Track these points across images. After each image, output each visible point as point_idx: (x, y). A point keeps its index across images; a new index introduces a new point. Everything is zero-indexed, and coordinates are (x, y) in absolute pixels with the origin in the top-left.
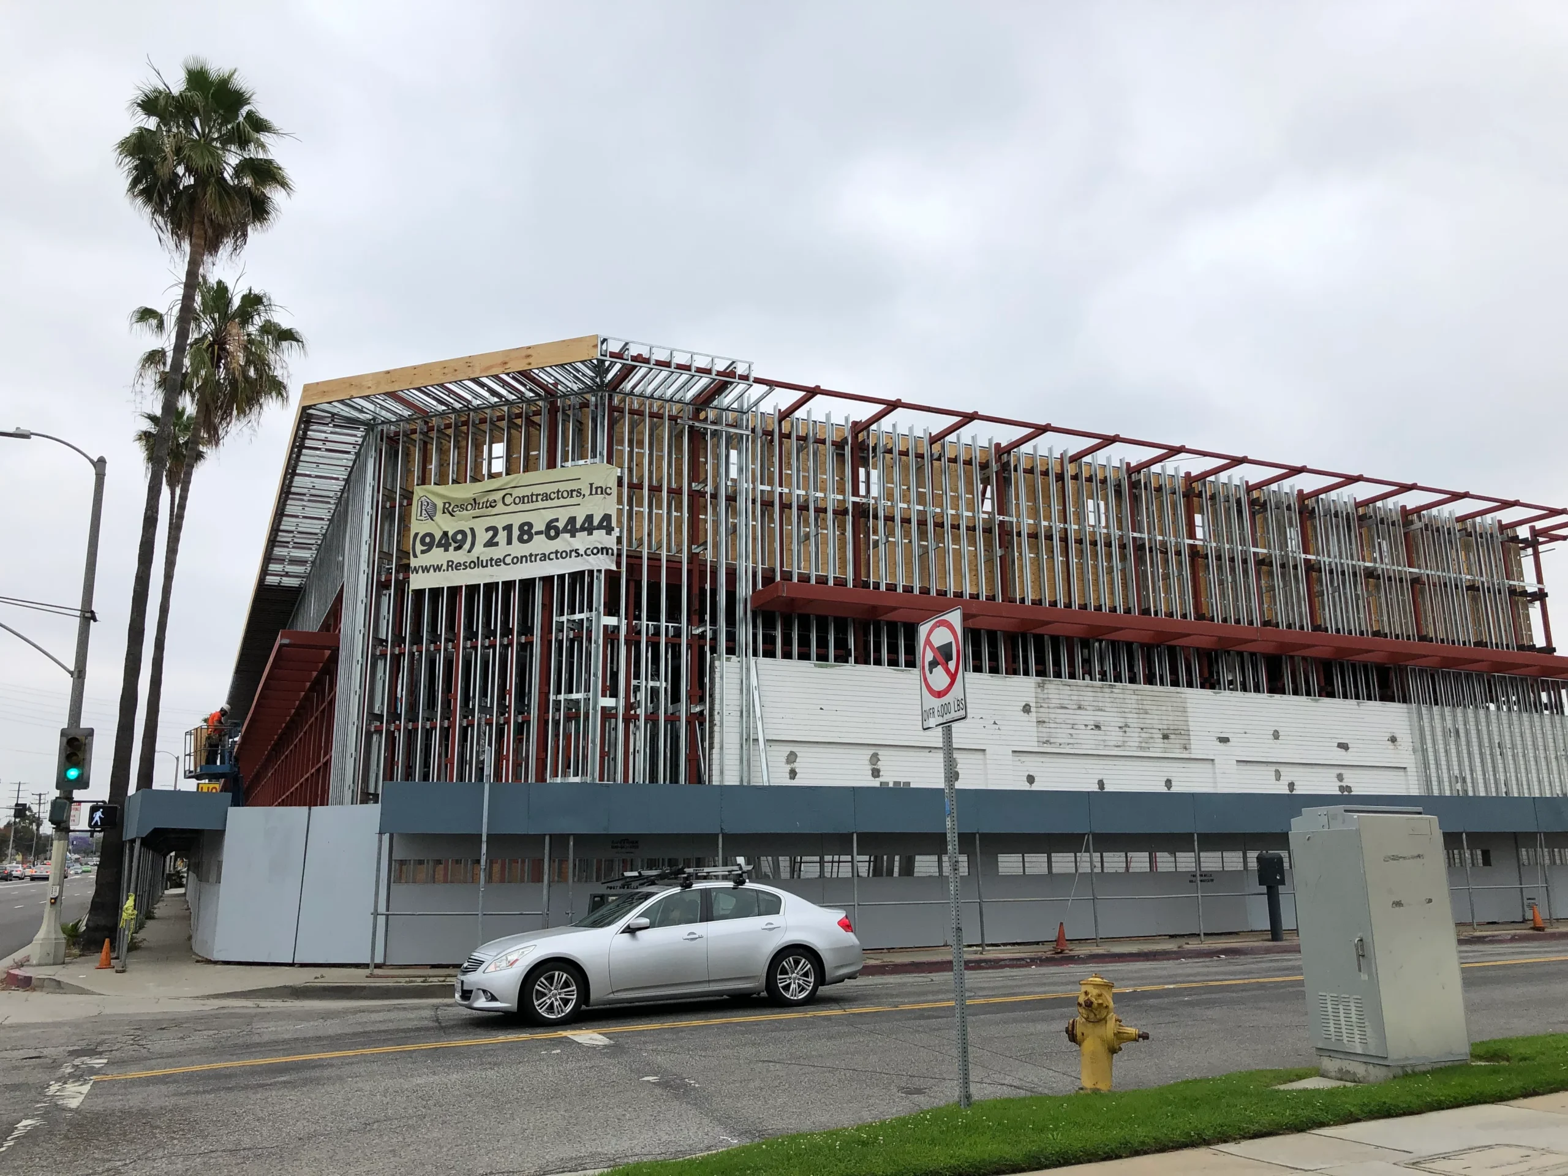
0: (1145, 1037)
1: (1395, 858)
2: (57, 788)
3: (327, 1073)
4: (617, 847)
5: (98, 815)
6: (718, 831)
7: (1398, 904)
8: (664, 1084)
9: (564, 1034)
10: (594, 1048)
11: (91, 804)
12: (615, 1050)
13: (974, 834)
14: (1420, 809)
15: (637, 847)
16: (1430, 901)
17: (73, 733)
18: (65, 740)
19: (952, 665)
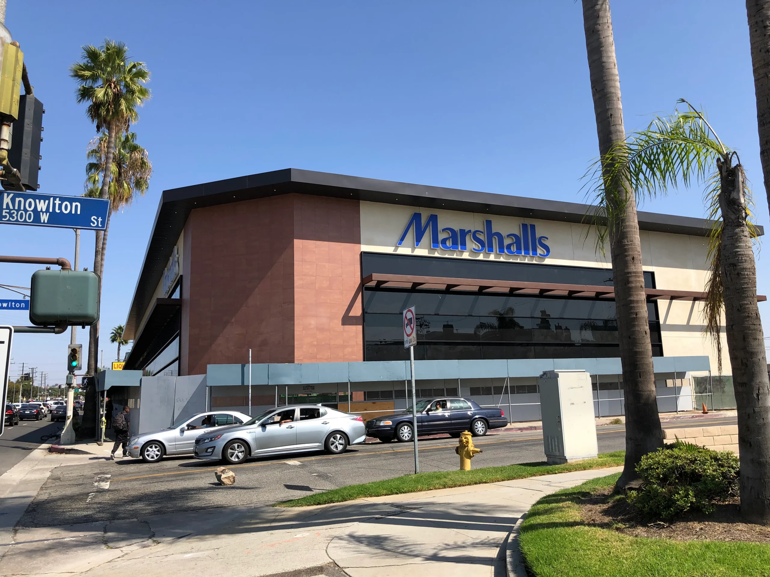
0: (481, 452)
1: (572, 388)
2: (68, 370)
3: (196, 476)
4: (305, 389)
5: (86, 381)
6: (348, 381)
7: (573, 404)
8: (319, 476)
9: (284, 462)
10: (295, 466)
11: (83, 376)
12: (303, 466)
13: (458, 379)
14: (584, 370)
15: (314, 389)
16: (585, 402)
17: (73, 346)
18: (70, 349)
19: (412, 325)
